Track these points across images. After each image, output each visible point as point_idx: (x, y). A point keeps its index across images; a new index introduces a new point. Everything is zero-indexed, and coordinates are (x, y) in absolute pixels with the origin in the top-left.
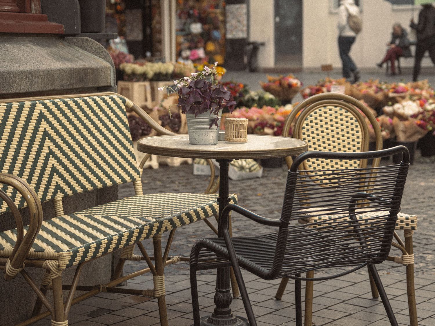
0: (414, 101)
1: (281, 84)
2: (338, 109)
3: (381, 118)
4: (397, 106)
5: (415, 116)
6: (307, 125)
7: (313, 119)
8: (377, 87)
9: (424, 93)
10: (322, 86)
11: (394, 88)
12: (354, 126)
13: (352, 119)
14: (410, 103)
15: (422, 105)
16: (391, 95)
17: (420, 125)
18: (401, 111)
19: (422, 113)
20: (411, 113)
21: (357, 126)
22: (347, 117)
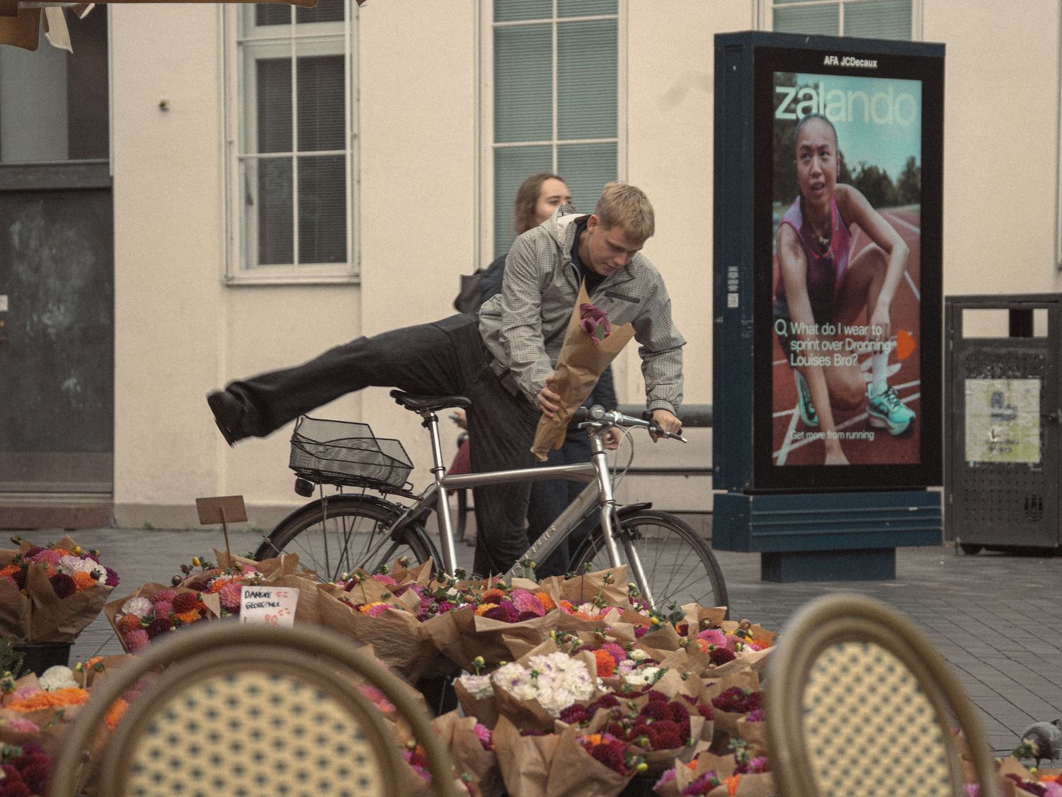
0: (574, 653)
1: (21, 579)
2: (283, 687)
3: (444, 721)
4: (508, 672)
5: (577, 713)
6: (156, 754)
7: (178, 728)
8: (426, 594)
9: (613, 619)
10: (202, 586)
11: (494, 599)
12: (347, 761)
13: (339, 728)
14: (560, 658)
15: (604, 670)
16: (483, 625)
17: (600, 753)
18: (524, 692)
19: (607, 701)
20: (565, 700)
21: (360, 760)
22: (320, 718)
